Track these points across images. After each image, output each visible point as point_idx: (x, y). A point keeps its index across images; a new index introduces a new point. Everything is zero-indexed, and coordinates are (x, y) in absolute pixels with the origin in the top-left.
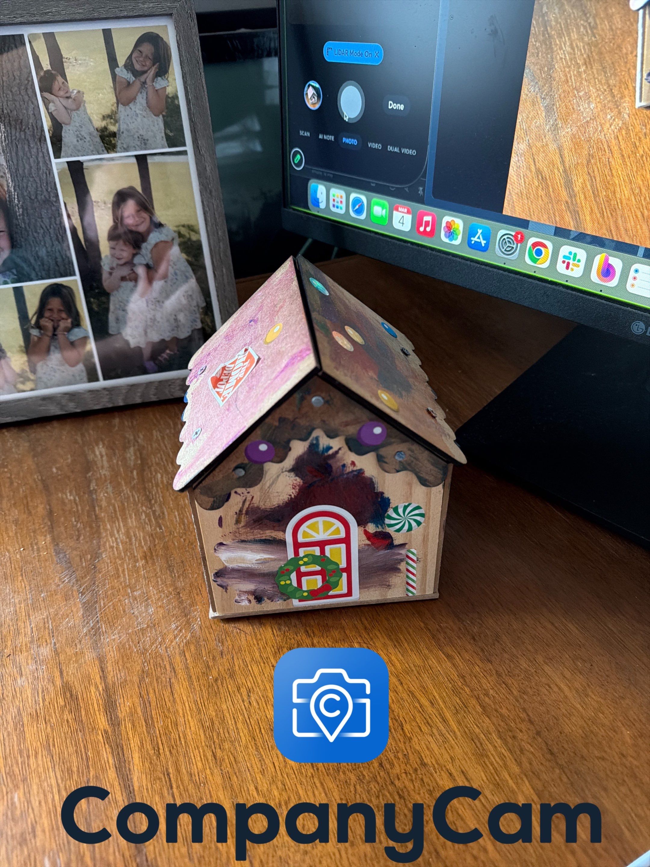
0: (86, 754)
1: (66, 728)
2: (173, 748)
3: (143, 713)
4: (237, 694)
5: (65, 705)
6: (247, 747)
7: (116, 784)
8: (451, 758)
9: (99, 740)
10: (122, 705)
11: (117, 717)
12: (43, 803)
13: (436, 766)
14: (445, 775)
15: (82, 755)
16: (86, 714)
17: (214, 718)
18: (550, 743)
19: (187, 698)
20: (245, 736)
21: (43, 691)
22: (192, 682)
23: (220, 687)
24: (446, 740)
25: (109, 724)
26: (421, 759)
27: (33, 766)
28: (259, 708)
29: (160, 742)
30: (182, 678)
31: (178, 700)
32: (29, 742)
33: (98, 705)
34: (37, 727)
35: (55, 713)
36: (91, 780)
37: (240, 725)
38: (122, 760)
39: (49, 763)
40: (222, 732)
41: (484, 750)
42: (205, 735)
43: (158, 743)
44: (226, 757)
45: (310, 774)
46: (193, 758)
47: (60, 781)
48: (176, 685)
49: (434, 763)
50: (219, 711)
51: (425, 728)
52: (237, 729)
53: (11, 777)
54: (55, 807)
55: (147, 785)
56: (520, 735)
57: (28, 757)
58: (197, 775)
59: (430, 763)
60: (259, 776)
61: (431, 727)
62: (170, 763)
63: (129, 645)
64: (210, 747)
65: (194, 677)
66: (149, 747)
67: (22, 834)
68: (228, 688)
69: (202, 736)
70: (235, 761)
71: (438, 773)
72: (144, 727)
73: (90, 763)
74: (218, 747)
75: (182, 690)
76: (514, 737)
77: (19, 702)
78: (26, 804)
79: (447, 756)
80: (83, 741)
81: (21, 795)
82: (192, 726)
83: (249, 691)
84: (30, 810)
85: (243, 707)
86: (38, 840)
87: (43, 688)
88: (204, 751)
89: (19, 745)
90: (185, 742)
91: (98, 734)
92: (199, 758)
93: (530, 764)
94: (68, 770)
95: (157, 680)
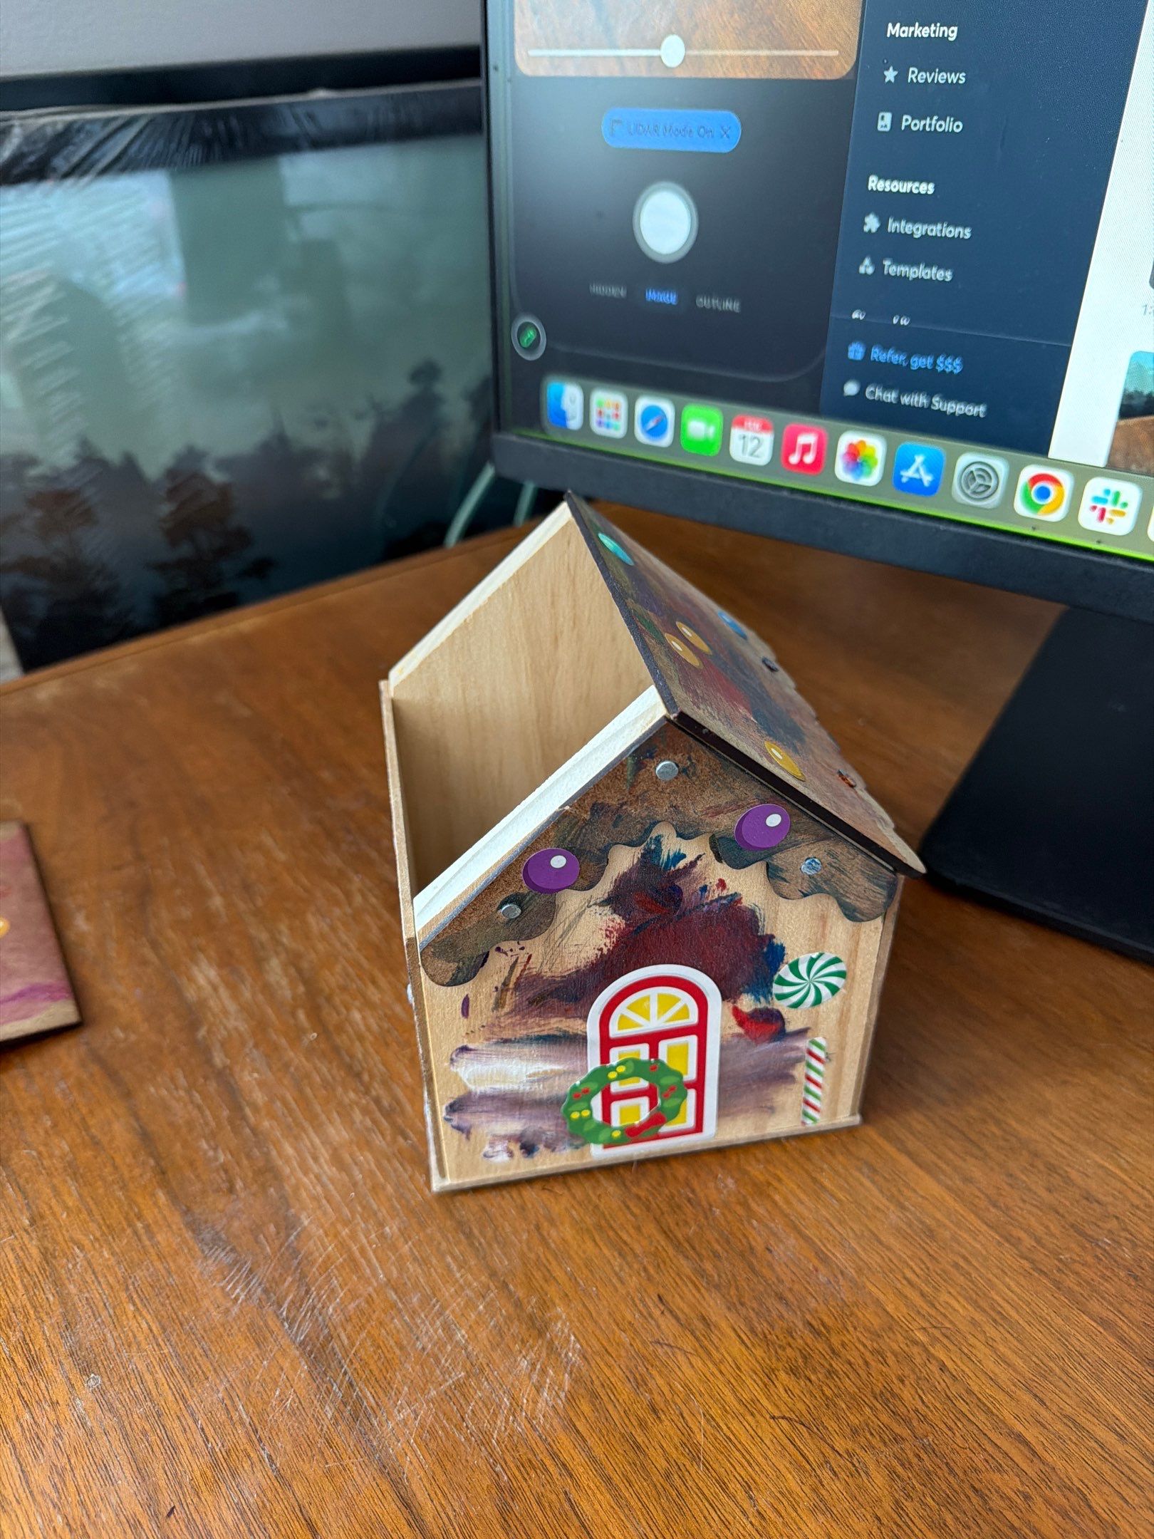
4: (725, 1499)
22: (617, 1489)
23: (683, 1489)
28: (786, 1524)
30: (592, 1485)
48: (585, 1506)
63: (443, 1428)
65: (616, 1478)
68: (699, 1489)
75: (602, 1513)
83: (747, 1488)
85: (749, 1526)
95: (539, 1503)
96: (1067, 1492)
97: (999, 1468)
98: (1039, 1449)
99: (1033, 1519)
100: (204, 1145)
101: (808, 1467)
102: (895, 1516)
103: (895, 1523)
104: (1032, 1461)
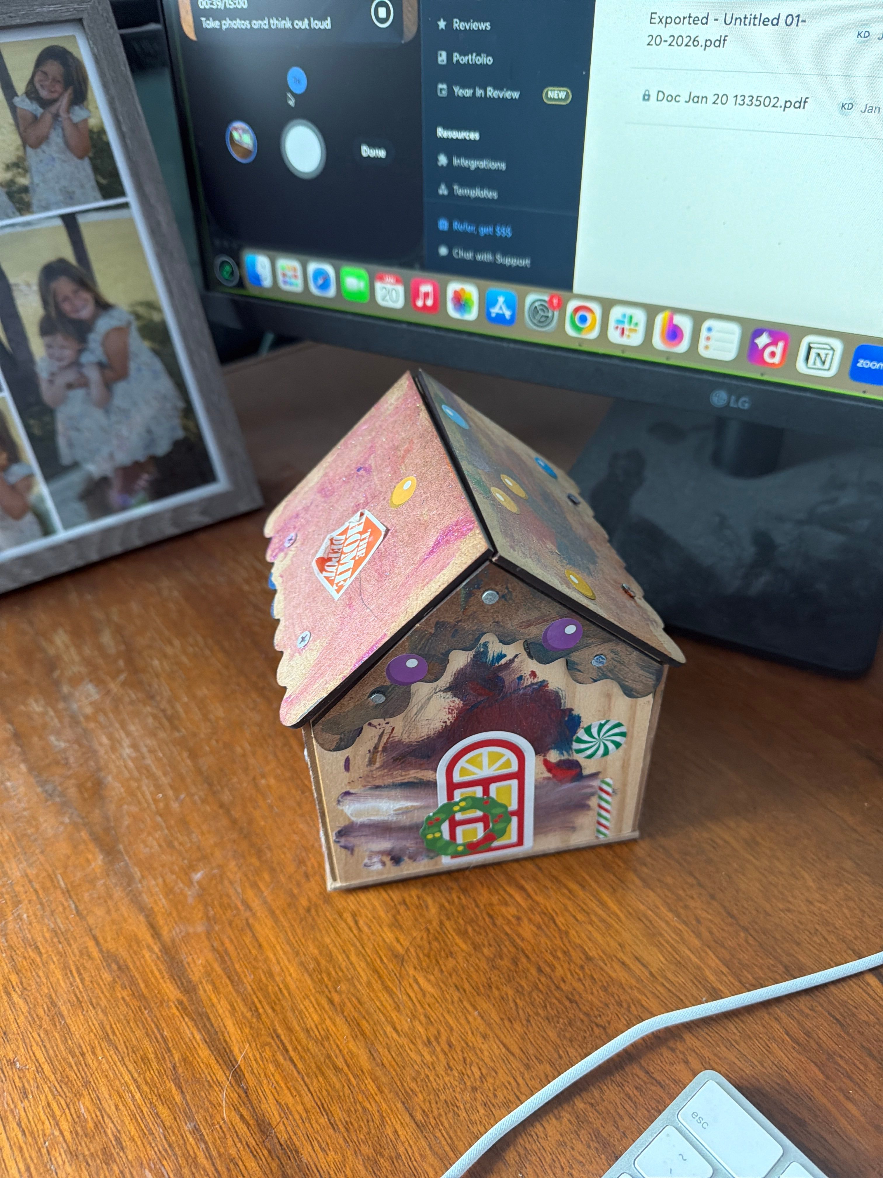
0: (162, 1036)
1: (124, 1008)
2: (275, 1003)
3: (224, 969)
5: (114, 980)
6: (369, 984)
7: (213, 1062)
8: (620, 945)
9: (173, 1014)
10: (192, 965)
11: (190, 981)
12: (121, 1106)
13: (604, 957)
14: (617, 966)
15: (156, 1038)
16: (147, 986)
17: (319, 957)
18: (727, 904)
19: (277, 939)
20: (364, 970)
21: (78, 969)
23: (316, 918)
24: (609, 926)
25: (181, 992)
26: (585, 953)
27: (94, 1065)
28: (373, 933)
29: (256, 1000)
31: (265, 944)
32: (78, 1036)
33: (160, 971)
34: (84, 1015)
35: (103, 992)
36: (178, 1065)
37: (353, 958)
38: (212, 1031)
39: (114, 1056)
40: (333, 973)
41: (654, 927)
42: (312, 979)
43: (253, 1003)
44: (347, 1001)
45: (456, 999)
46: (304, 1010)
47: (136, 1075)
48: (257, 926)
49: (601, 954)
50: (322, 947)
51: (580, 917)
52: (351, 963)
53: (66, 1084)
54: (140, 1108)
55: (254, 1056)
56: (692, 904)
57: (83, 1054)
58: (315, 1030)
59: (596, 956)
60: (394, 1015)
61: (588, 913)
62: (276, 1023)
64: (323, 992)
65: (278, 912)
66: (245, 1010)
67: (104, 1150)
68: (326, 916)
69: (309, 982)
70: (359, 1002)
71: (609, 965)
72: (230, 987)
73: (170, 1045)
74: (332, 990)
75: (266, 930)
76: (686, 907)
77: (49, 989)
78: (98, 1113)
79: (613, 943)
80: (152, 1020)
81: (88, 1103)
82: (292, 971)
83: (354, 915)
84: (107, 1120)
85: (352, 935)
86: (128, 1152)
87: (76, 965)
88: (316, 1000)
89: (65, 1041)
90: (289, 993)
91: (169, 1007)
92: (312, 1010)
93: (711, 933)
94: (142, 1060)
95: (230, 924)
96: (543, 916)
97: (506, 904)
98: (532, 893)
99: (520, 930)
100: (52, 738)
101: (392, 904)
102: (438, 929)
103: (439, 933)
104: (526, 899)
